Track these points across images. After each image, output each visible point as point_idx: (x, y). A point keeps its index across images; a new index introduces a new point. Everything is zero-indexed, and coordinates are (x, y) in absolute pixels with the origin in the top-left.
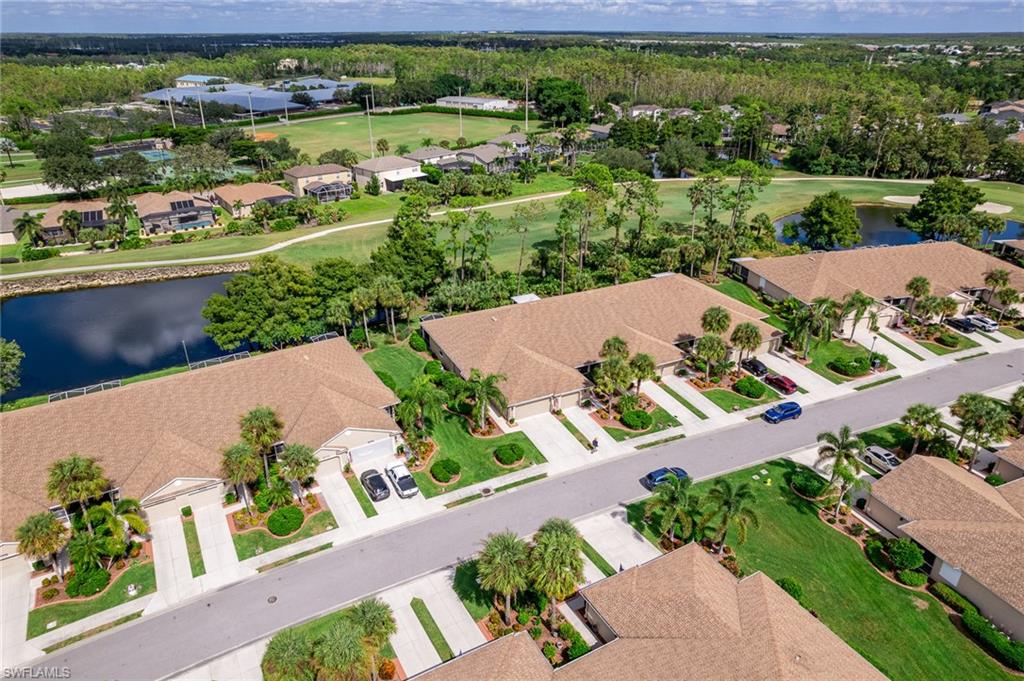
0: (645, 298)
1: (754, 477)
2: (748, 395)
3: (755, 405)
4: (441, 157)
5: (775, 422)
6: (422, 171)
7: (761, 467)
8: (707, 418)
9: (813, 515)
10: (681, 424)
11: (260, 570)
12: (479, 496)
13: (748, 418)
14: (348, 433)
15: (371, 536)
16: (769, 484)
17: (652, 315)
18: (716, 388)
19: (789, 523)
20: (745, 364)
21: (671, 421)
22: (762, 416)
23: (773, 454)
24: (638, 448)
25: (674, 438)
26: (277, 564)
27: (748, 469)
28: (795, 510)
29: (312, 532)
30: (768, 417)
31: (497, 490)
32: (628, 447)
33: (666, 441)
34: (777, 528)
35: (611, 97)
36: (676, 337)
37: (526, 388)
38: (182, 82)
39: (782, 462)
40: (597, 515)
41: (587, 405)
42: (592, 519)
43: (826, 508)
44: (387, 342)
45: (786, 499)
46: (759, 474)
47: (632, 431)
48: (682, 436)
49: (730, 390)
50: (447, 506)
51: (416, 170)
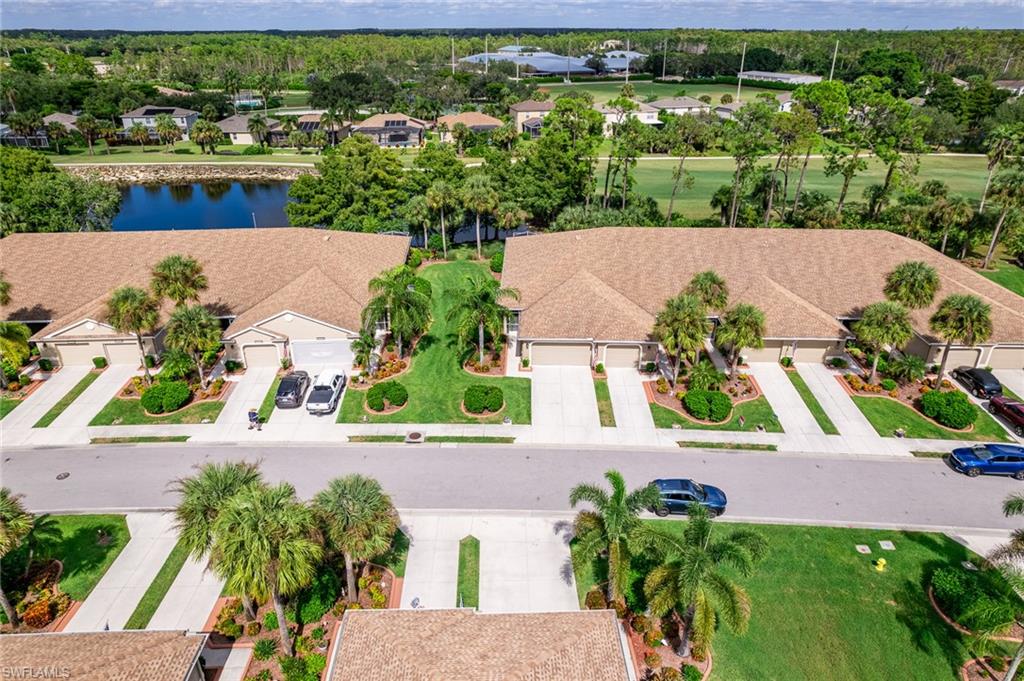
0: (821, 249)
1: (859, 548)
2: (937, 418)
3: (943, 436)
4: (690, 108)
5: (966, 471)
6: (659, 119)
7: (887, 535)
8: (835, 432)
9: (943, 660)
10: (782, 431)
11: (94, 441)
12: (400, 439)
13: (915, 454)
14: (289, 318)
15: (235, 444)
16: (880, 568)
17: (821, 273)
18: (884, 396)
19: (877, 655)
20: (961, 374)
21: (767, 420)
22: (945, 456)
23: (928, 521)
24: (682, 444)
25: (754, 447)
26: (114, 441)
27: (856, 530)
28: (907, 634)
29: (183, 419)
30: (958, 461)
31: (430, 439)
32: (668, 439)
33: (739, 447)
34: (841, 654)
35: (960, 72)
36: (849, 309)
37: (559, 322)
38: (502, 51)
39: (939, 541)
40: (532, 515)
41: (650, 369)
42: (520, 519)
43: (989, 661)
44: (470, 258)
45: (901, 608)
46: (874, 546)
47: (692, 420)
48: (772, 448)
49: (909, 405)
50: (351, 439)
51: (652, 117)
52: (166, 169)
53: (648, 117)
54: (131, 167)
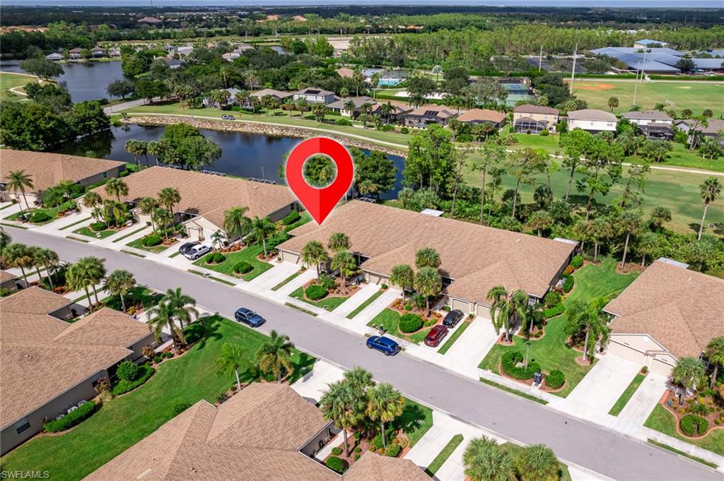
6: (617, 127)
38: (637, 44)
51: (611, 125)
52: (287, 129)
53: (608, 125)
54: (272, 126)
